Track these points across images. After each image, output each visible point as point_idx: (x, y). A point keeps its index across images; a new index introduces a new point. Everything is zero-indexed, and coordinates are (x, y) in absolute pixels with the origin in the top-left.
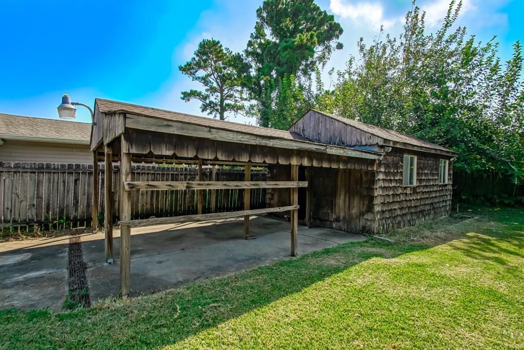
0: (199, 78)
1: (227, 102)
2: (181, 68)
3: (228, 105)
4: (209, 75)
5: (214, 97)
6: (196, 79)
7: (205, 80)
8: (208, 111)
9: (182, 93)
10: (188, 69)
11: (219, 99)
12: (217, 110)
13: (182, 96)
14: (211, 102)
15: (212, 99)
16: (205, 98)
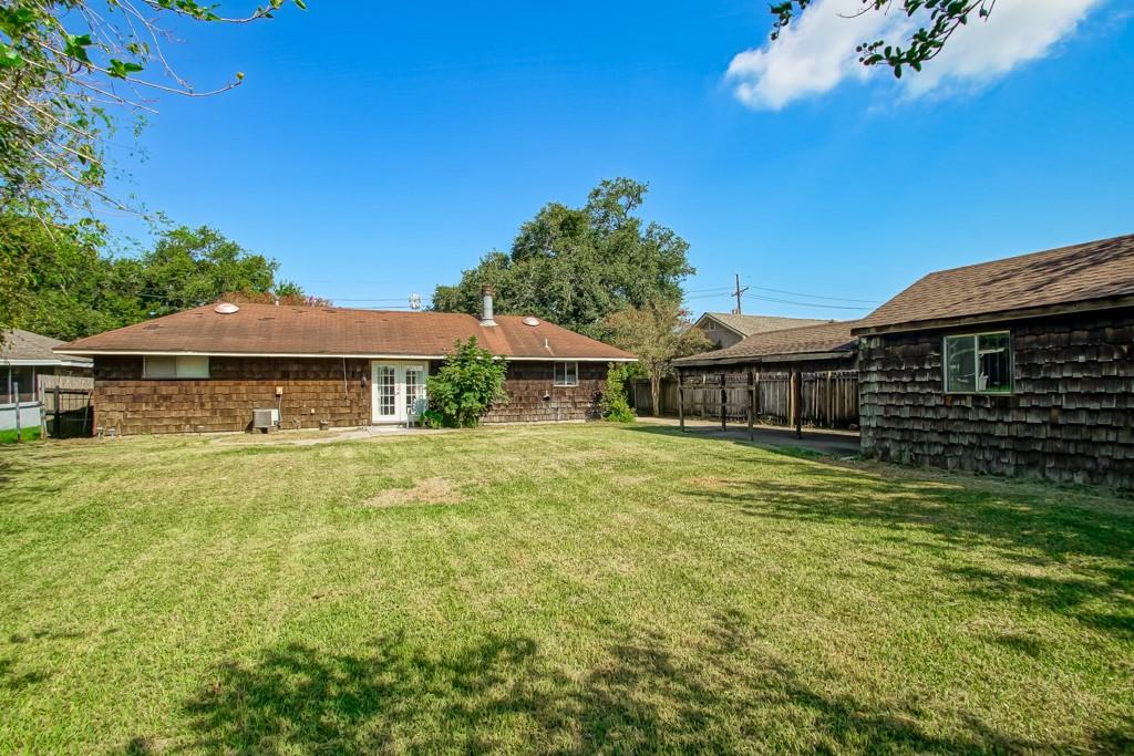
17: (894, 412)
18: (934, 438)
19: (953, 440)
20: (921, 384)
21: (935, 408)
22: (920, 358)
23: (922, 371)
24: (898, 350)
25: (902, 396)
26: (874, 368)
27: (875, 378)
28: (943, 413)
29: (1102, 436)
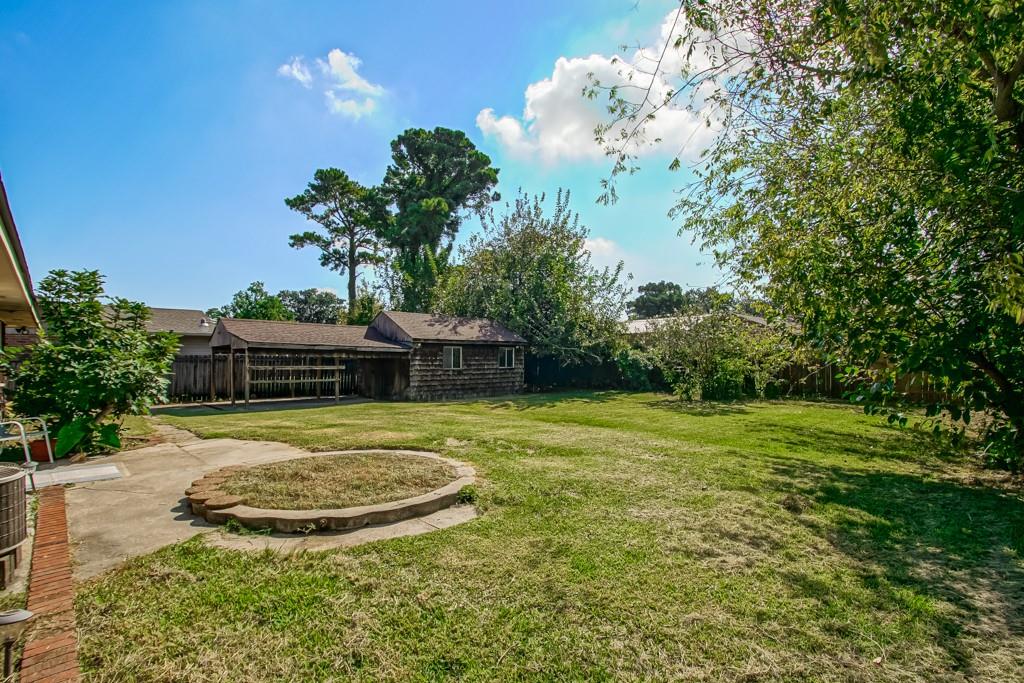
0: (316, 217)
1: (360, 250)
2: (288, 202)
3: (364, 255)
4: (333, 212)
5: (342, 243)
6: (312, 217)
7: (324, 219)
8: (331, 265)
9: (292, 237)
10: (298, 203)
11: (348, 246)
12: (345, 264)
13: (292, 241)
14: (336, 252)
15: (338, 245)
16: (327, 245)
17: (425, 378)
18: (440, 387)
19: (446, 387)
20: (436, 366)
21: (440, 376)
22: (436, 355)
23: (436, 360)
24: (427, 350)
25: (428, 371)
26: (418, 358)
27: (417, 363)
28: (443, 377)
29: (480, 381)
